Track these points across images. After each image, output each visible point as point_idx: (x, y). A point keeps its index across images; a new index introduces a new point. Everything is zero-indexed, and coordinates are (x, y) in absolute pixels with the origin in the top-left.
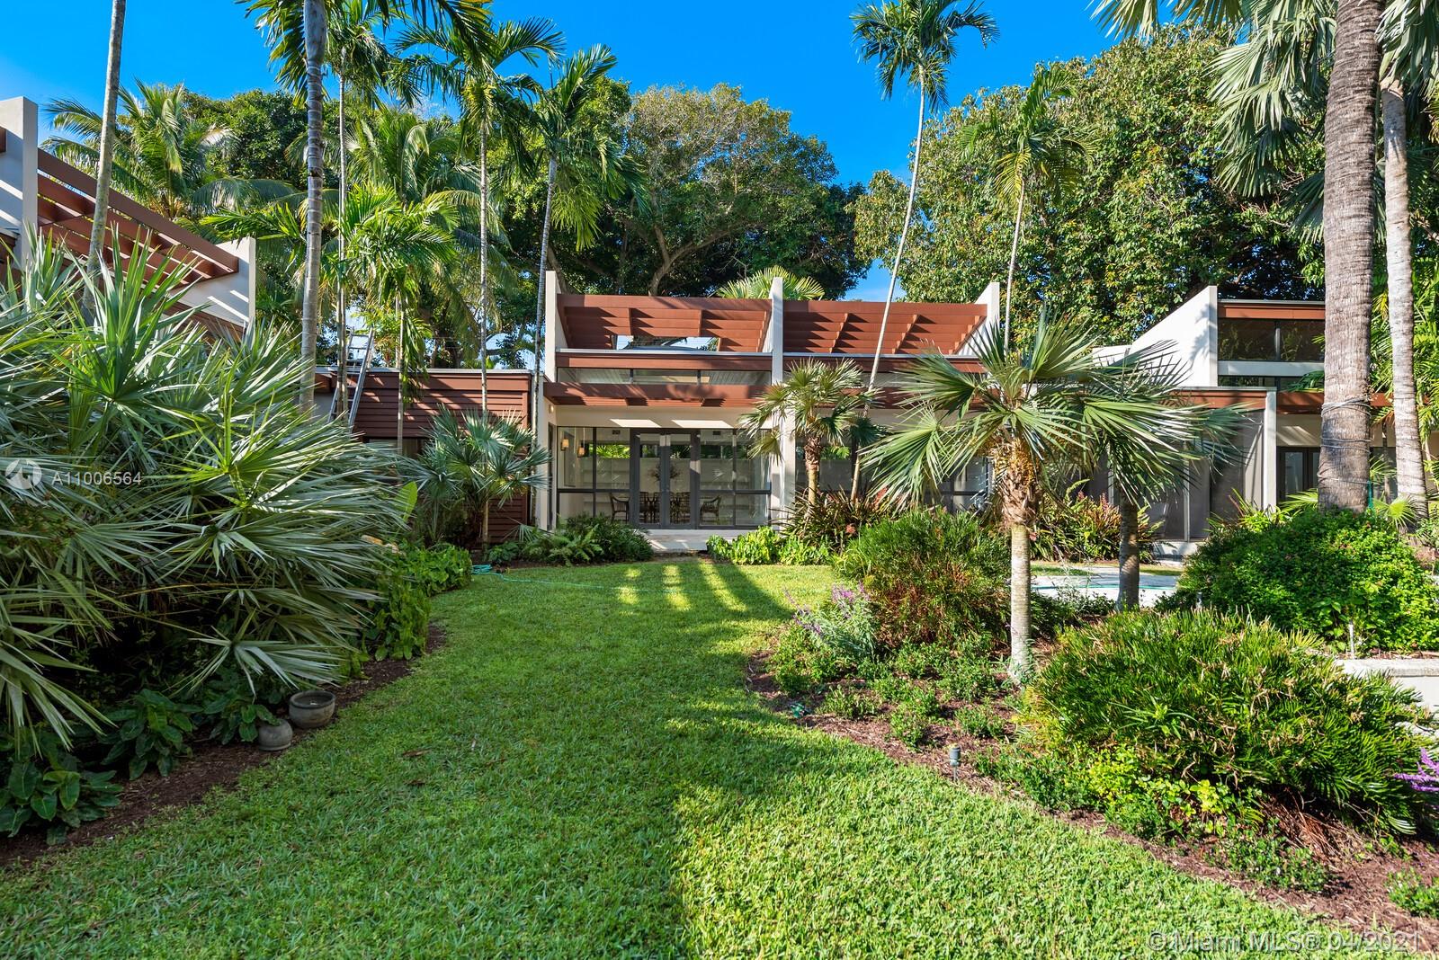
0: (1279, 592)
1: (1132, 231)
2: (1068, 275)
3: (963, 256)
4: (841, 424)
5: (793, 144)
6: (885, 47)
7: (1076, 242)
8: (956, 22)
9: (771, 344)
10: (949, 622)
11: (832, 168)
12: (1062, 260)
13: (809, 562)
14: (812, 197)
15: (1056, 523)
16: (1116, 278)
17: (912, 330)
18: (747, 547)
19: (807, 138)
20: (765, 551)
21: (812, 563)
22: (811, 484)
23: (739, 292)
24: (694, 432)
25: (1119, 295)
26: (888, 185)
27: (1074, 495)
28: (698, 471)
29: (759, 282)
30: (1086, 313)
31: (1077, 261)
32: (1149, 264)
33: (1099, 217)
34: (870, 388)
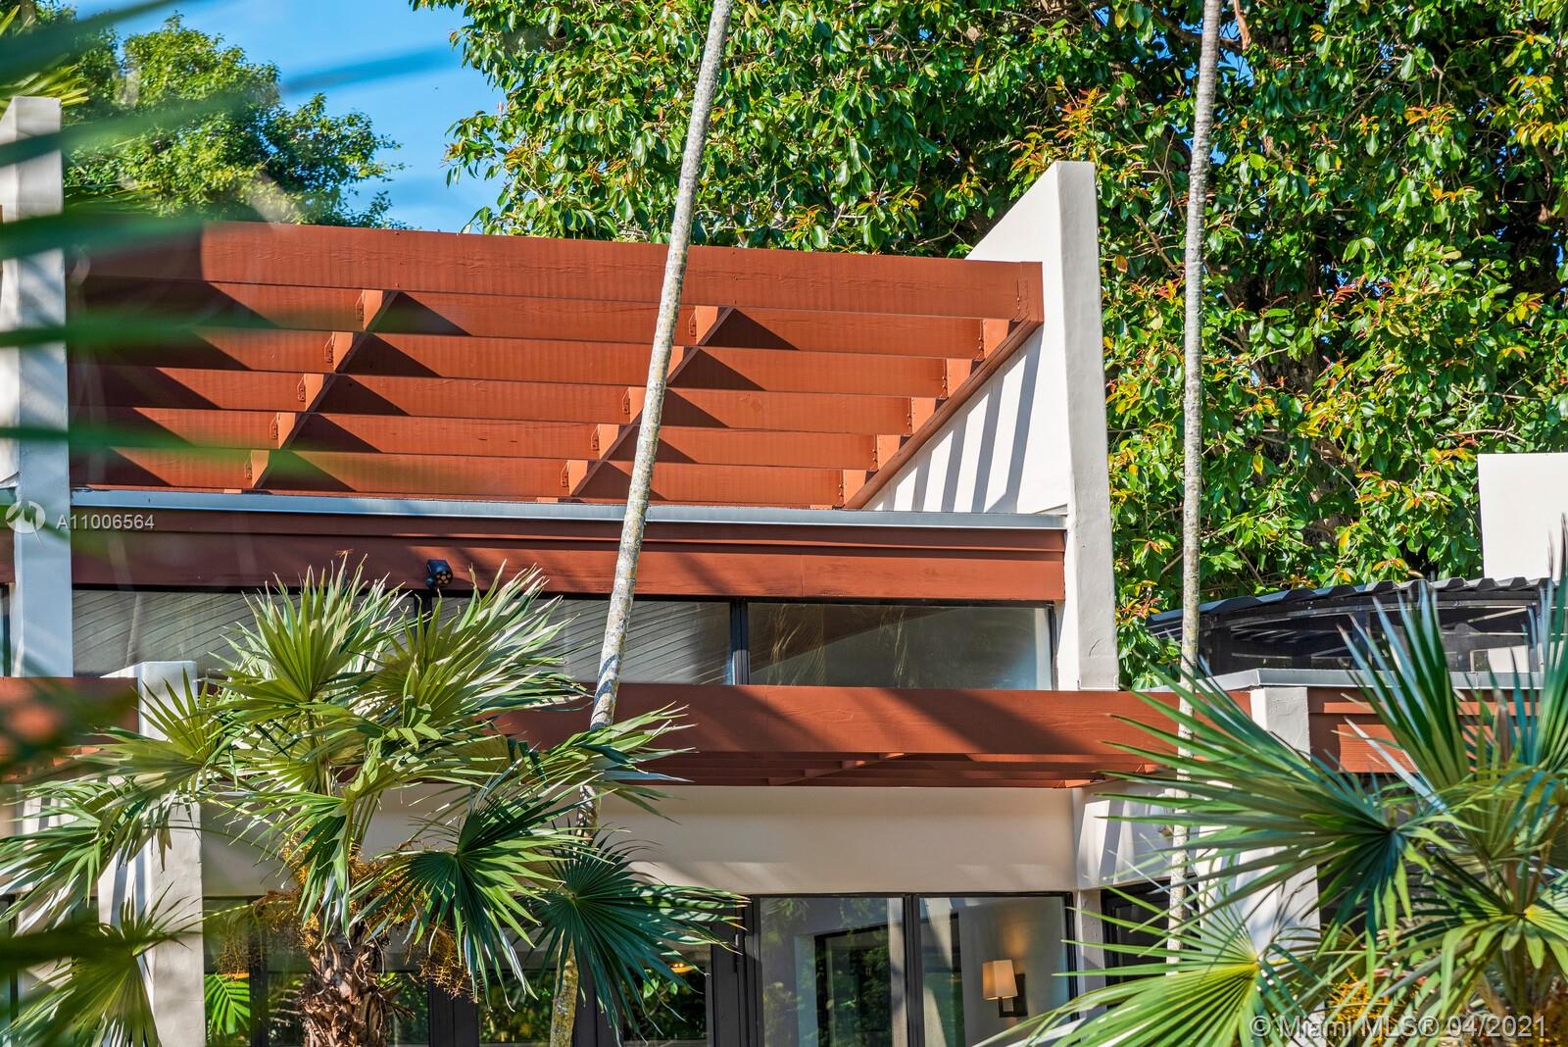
30: (1432, 272)
34: (603, 703)
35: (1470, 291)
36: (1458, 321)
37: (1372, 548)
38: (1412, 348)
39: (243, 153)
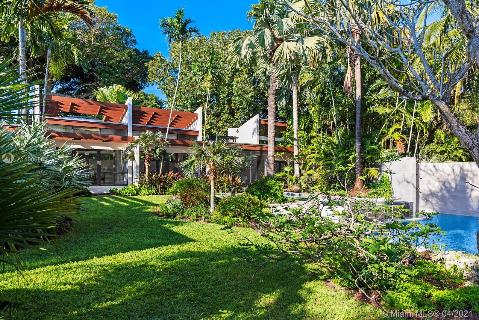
0: (259, 193)
1: (238, 94)
2: (221, 103)
3: (188, 91)
4: (158, 151)
5: (118, 28)
6: (169, 32)
7: (223, 93)
8: (191, 30)
9: (126, 120)
10: (197, 202)
11: (135, 42)
12: (220, 98)
13: (149, 195)
14: (128, 53)
15: (218, 182)
16: (234, 106)
17: (175, 119)
18: (128, 190)
19: (124, 27)
20: (135, 191)
21: (150, 195)
22: (147, 170)
23: (102, 92)
24: (99, 151)
25: (235, 111)
26: (161, 58)
27: (223, 174)
28: (100, 164)
29: (111, 89)
30: (226, 116)
31: (224, 98)
32: (244, 103)
33: (230, 86)
34: (166, 140)
35: (228, 117)
36: (227, 119)
37: (221, 133)
38: (224, 121)
39: (156, 102)
